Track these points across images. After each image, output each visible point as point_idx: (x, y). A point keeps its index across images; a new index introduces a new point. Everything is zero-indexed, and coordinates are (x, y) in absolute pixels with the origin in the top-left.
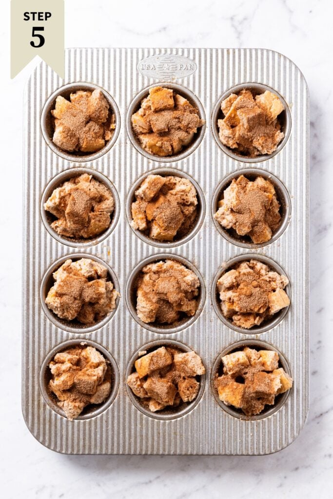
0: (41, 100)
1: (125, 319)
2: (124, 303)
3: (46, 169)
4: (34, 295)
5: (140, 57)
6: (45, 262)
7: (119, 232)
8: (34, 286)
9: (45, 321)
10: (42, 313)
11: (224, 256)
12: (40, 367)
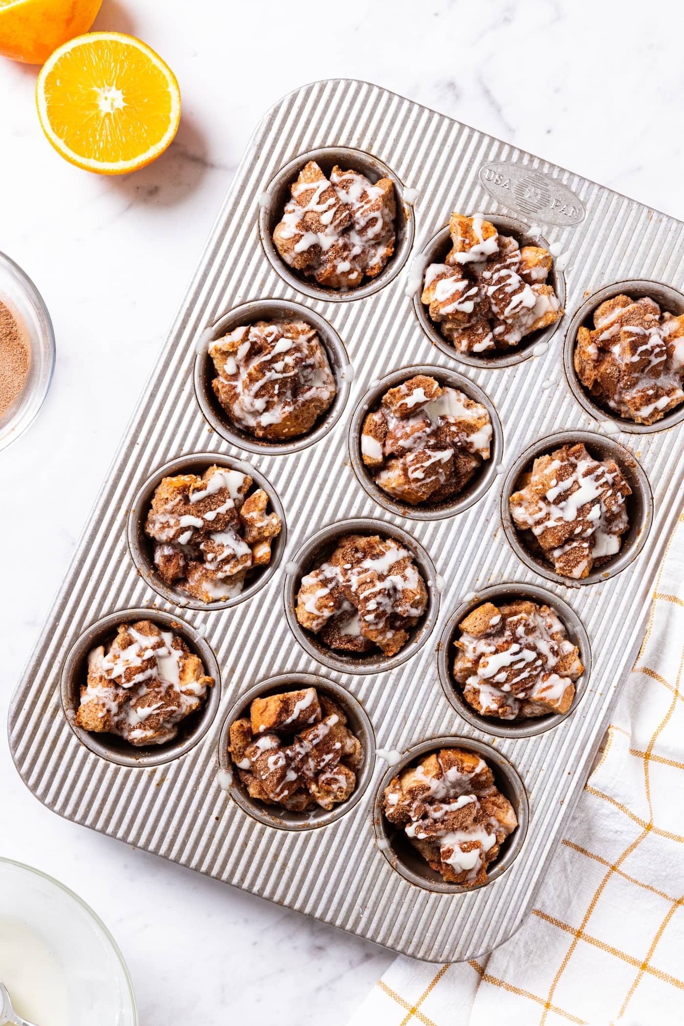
0: (282, 153)
1: (269, 612)
2: (280, 582)
3: (240, 281)
4: (122, 499)
5: (491, 157)
6: (167, 450)
7: (325, 451)
8: (129, 482)
9: (122, 555)
10: (123, 538)
11: (495, 572)
12: (76, 635)
